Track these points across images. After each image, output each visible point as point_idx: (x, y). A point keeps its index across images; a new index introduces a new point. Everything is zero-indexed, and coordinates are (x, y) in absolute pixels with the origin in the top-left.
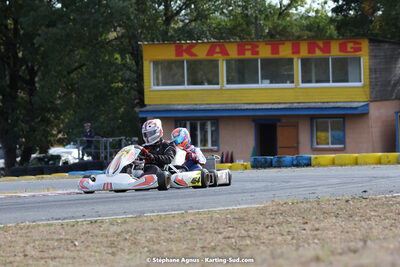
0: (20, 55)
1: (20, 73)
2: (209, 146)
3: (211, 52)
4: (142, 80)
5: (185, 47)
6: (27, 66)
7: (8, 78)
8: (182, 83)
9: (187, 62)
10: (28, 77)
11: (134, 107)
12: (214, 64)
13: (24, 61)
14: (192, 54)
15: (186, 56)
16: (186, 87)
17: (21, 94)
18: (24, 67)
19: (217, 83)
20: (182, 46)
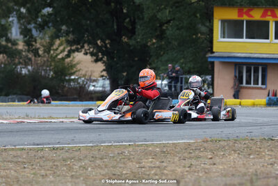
0: (125, 11)
1: (125, 24)
2: (260, 85)
3: (264, 15)
4: (212, 33)
5: (245, 10)
6: (130, 20)
7: (115, 27)
8: (242, 38)
9: (247, 21)
10: (131, 27)
11: (206, 53)
12: (267, 23)
13: (127, 15)
14: (252, 16)
15: (245, 18)
16: (245, 40)
17: (125, 39)
18: (128, 20)
19: (268, 38)
20: (243, 10)
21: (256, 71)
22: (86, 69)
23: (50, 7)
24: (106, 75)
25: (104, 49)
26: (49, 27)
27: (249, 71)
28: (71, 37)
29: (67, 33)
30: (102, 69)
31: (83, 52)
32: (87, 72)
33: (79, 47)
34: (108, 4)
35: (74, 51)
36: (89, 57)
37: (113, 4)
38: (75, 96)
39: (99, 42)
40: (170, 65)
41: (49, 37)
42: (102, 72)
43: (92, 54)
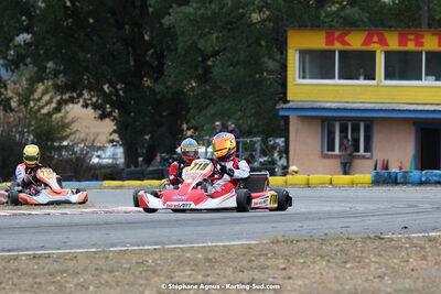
0: (147, 38)
1: (148, 58)
2: (362, 152)
3: (367, 41)
4: (286, 71)
5: (337, 34)
6: (156, 51)
7: (132, 63)
8: (333, 78)
9: (340, 52)
10: (156, 63)
11: (277, 102)
12: (373, 54)
13: (150, 44)
14: (348, 44)
15: (338, 46)
16: (337, 81)
17: (147, 82)
18: (152, 51)
19: (374, 79)
20: (333, 34)
21: (356, 130)
22: (87, 131)
23: (28, 33)
24: (117, 139)
25: (114, 98)
26: (26, 65)
27: (344, 130)
28: (61, 80)
29: (56, 74)
30: (111, 130)
31: (81, 103)
32: (87, 134)
33: (75, 95)
34: (120, 26)
35: (66, 102)
36: (90, 111)
37: (127, 27)
38: (69, 174)
39: (106, 87)
40: (218, 123)
41: (27, 80)
42: (111, 134)
43: (95, 107)
